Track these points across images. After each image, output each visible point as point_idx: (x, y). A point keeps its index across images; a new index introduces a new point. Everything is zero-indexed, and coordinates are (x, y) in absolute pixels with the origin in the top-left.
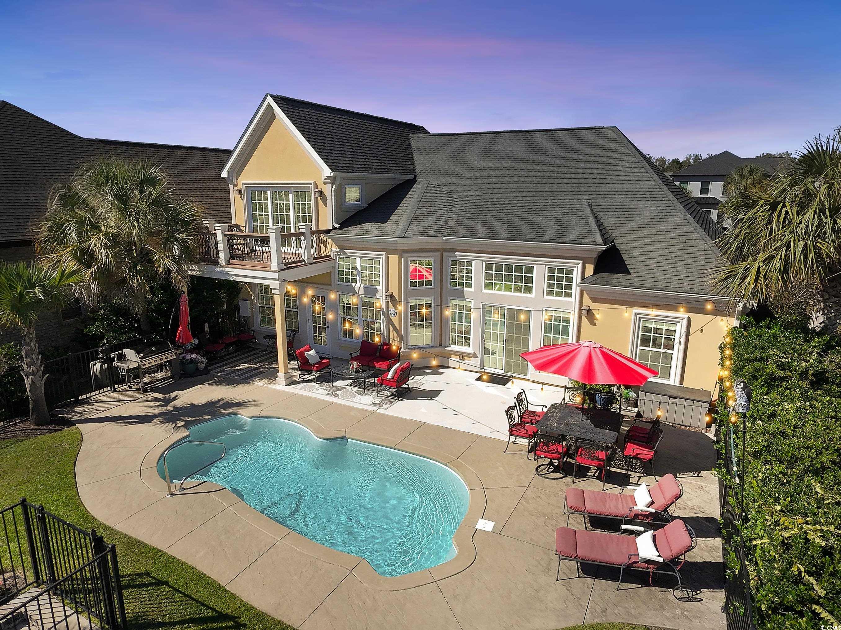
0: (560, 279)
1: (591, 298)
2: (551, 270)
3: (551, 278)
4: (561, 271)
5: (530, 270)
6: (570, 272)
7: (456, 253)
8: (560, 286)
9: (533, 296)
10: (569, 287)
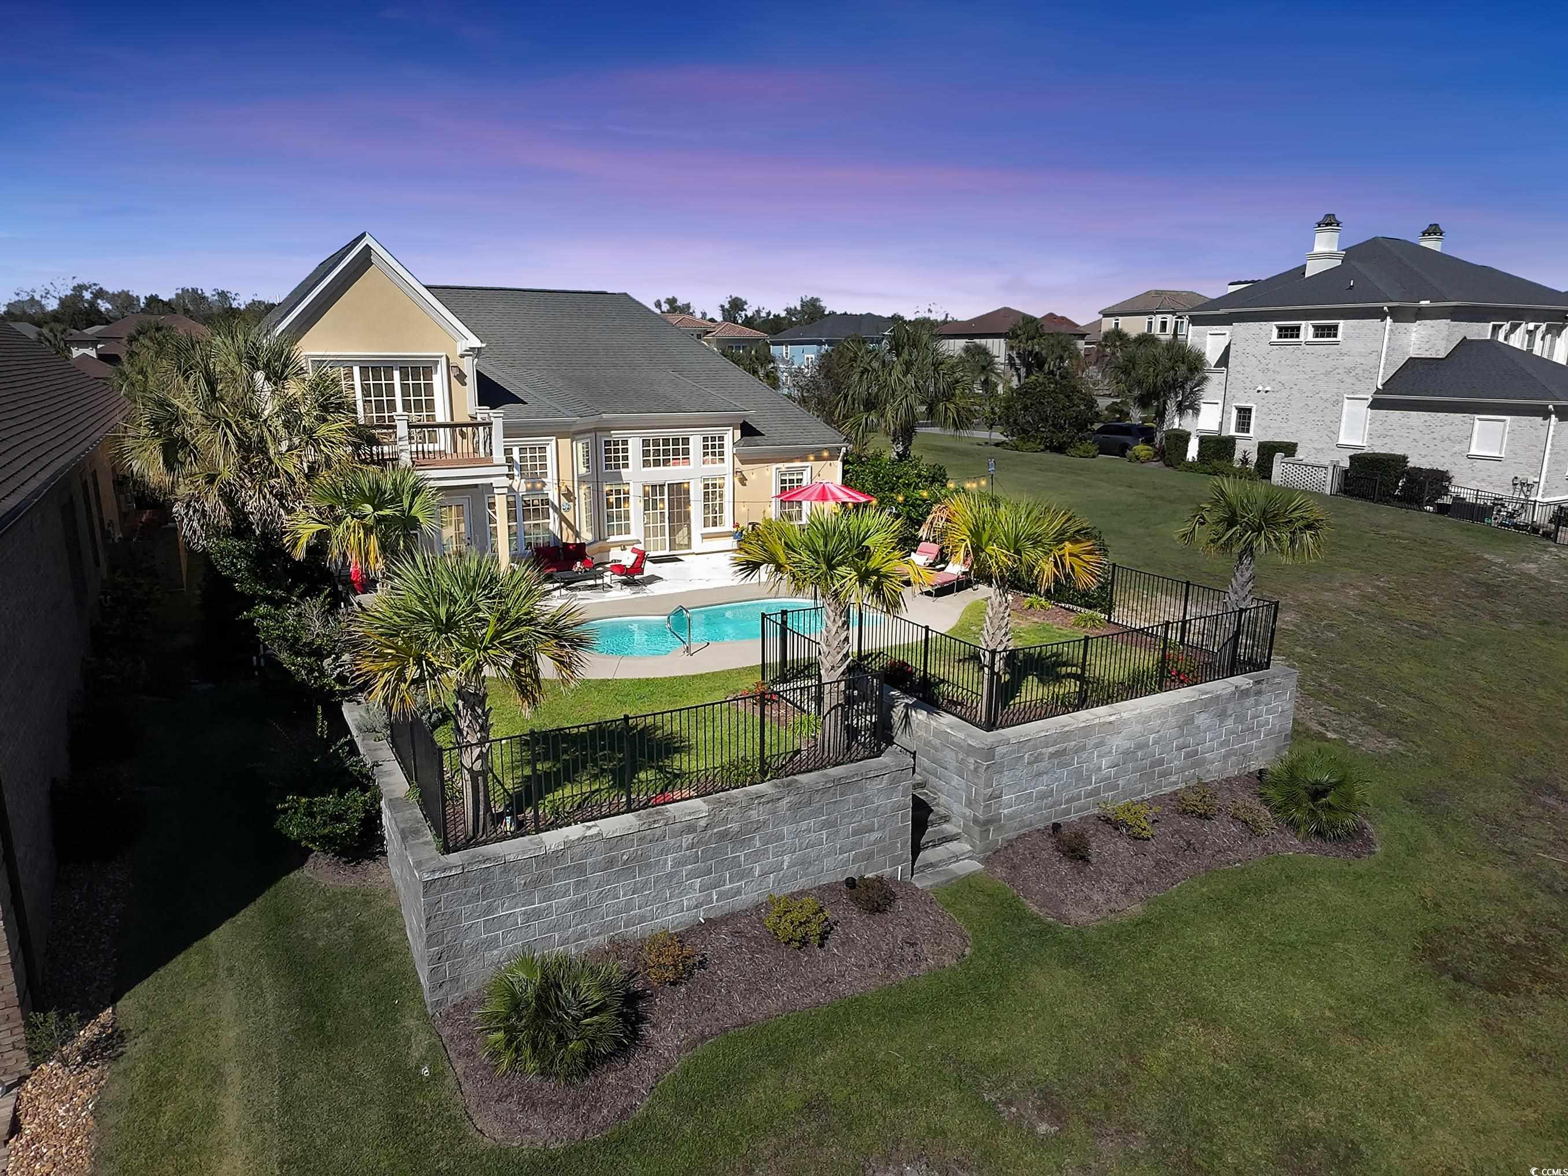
0: (713, 446)
1: (740, 461)
2: (705, 439)
3: (705, 447)
4: (713, 439)
5: (686, 441)
6: (721, 438)
7: (612, 432)
8: (714, 454)
9: (691, 467)
10: (722, 454)
